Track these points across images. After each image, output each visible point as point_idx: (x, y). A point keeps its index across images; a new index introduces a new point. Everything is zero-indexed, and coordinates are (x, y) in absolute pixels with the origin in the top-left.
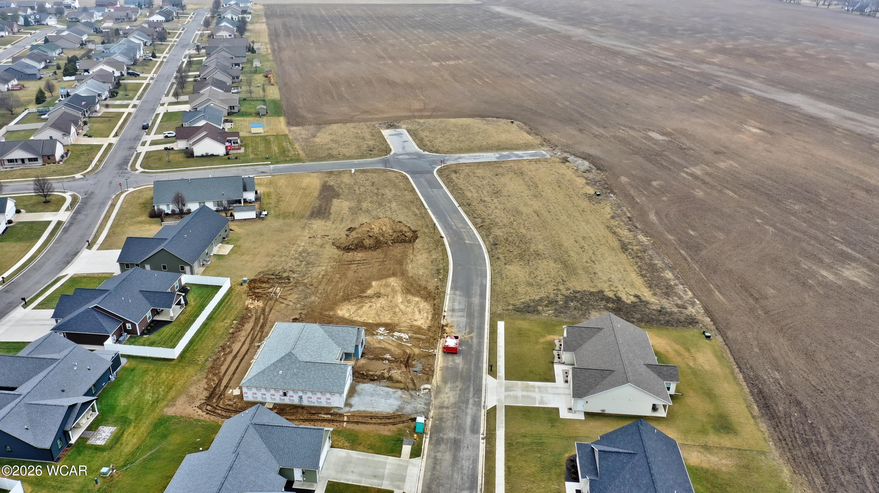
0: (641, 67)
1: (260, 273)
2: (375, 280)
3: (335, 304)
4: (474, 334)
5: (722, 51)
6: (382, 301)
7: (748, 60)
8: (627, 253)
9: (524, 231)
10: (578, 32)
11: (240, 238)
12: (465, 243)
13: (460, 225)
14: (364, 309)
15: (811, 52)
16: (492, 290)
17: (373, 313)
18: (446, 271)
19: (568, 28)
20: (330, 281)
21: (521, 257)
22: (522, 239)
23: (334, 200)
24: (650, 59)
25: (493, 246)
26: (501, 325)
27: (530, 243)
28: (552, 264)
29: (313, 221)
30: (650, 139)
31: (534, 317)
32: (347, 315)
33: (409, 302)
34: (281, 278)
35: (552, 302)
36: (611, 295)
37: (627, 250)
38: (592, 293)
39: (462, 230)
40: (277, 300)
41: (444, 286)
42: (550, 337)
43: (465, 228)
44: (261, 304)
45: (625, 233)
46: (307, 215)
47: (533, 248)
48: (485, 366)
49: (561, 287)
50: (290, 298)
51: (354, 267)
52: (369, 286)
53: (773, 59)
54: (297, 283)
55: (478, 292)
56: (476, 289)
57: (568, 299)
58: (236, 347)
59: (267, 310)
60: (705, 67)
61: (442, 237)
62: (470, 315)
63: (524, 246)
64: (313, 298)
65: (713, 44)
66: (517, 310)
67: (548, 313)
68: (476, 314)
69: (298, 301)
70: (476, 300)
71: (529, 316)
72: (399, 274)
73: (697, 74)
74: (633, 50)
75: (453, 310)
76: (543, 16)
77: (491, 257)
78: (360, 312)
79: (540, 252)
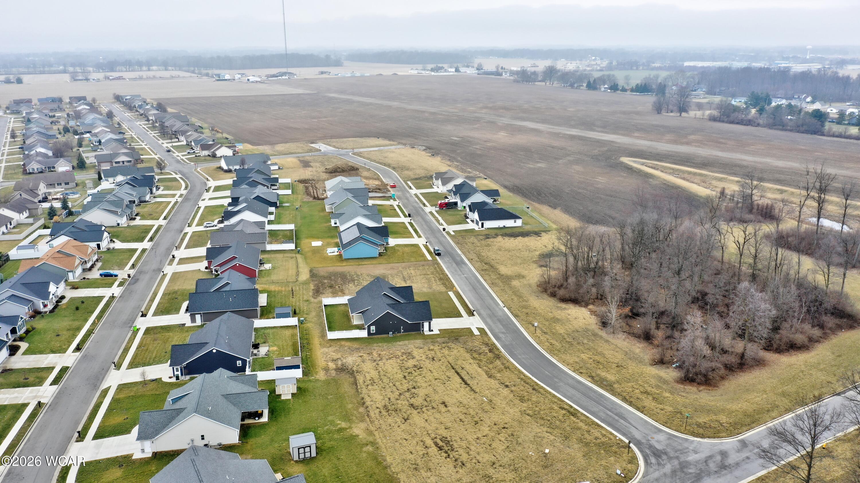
0: (440, 116)
5: (486, 108)
7: (501, 111)
10: (395, 104)
15: (538, 106)
19: (387, 102)
24: (444, 113)
30: (452, 139)
53: (516, 110)
60: (476, 115)
65: (481, 105)
73: (473, 117)
74: (433, 110)
76: (368, 97)
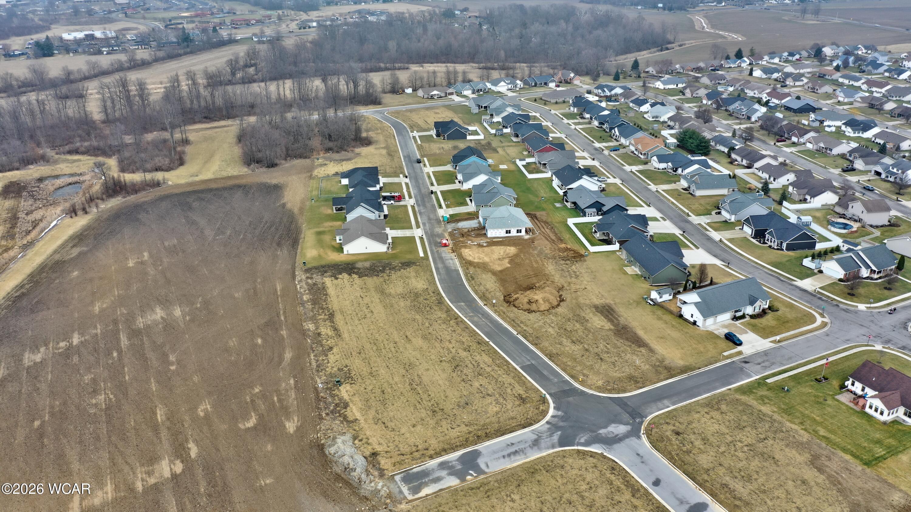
2: (511, 268)
3: (521, 252)
4: (435, 250)
6: (495, 257)
8: (331, 311)
9: (418, 317)
11: (634, 280)
12: (464, 302)
13: (476, 319)
14: (502, 251)
16: (431, 271)
17: (496, 251)
18: (468, 280)
20: (537, 262)
21: (417, 295)
22: (418, 310)
23: (612, 327)
25: (440, 302)
26: (422, 254)
27: (411, 306)
28: (392, 291)
29: (601, 301)
31: (403, 261)
32: (509, 247)
33: (480, 258)
34: (568, 260)
35: (393, 268)
36: (354, 276)
37: (331, 314)
38: (366, 275)
39: (471, 314)
40: (555, 249)
41: (464, 270)
42: (394, 252)
43: (470, 316)
44: (561, 246)
45: (326, 330)
46: (614, 306)
47: (408, 303)
48: (426, 240)
49: (387, 278)
50: (549, 251)
51: (531, 273)
52: (510, 263)
55: (440, 270)
56: (442, 271)
57: (383, 271)
59: (553, 244)
61: (485, 305)
62: (441, 258)
63: (416, 303)
64: (536, 252)
66: (414, 263)
67: (395, 263)
68: (437, 259)
70: (440, 266)
71: (406, 261)
72: (498, 273)
75: (452, 259)
77: (439, 294)
78: (503, 249)
79: (402, 300)
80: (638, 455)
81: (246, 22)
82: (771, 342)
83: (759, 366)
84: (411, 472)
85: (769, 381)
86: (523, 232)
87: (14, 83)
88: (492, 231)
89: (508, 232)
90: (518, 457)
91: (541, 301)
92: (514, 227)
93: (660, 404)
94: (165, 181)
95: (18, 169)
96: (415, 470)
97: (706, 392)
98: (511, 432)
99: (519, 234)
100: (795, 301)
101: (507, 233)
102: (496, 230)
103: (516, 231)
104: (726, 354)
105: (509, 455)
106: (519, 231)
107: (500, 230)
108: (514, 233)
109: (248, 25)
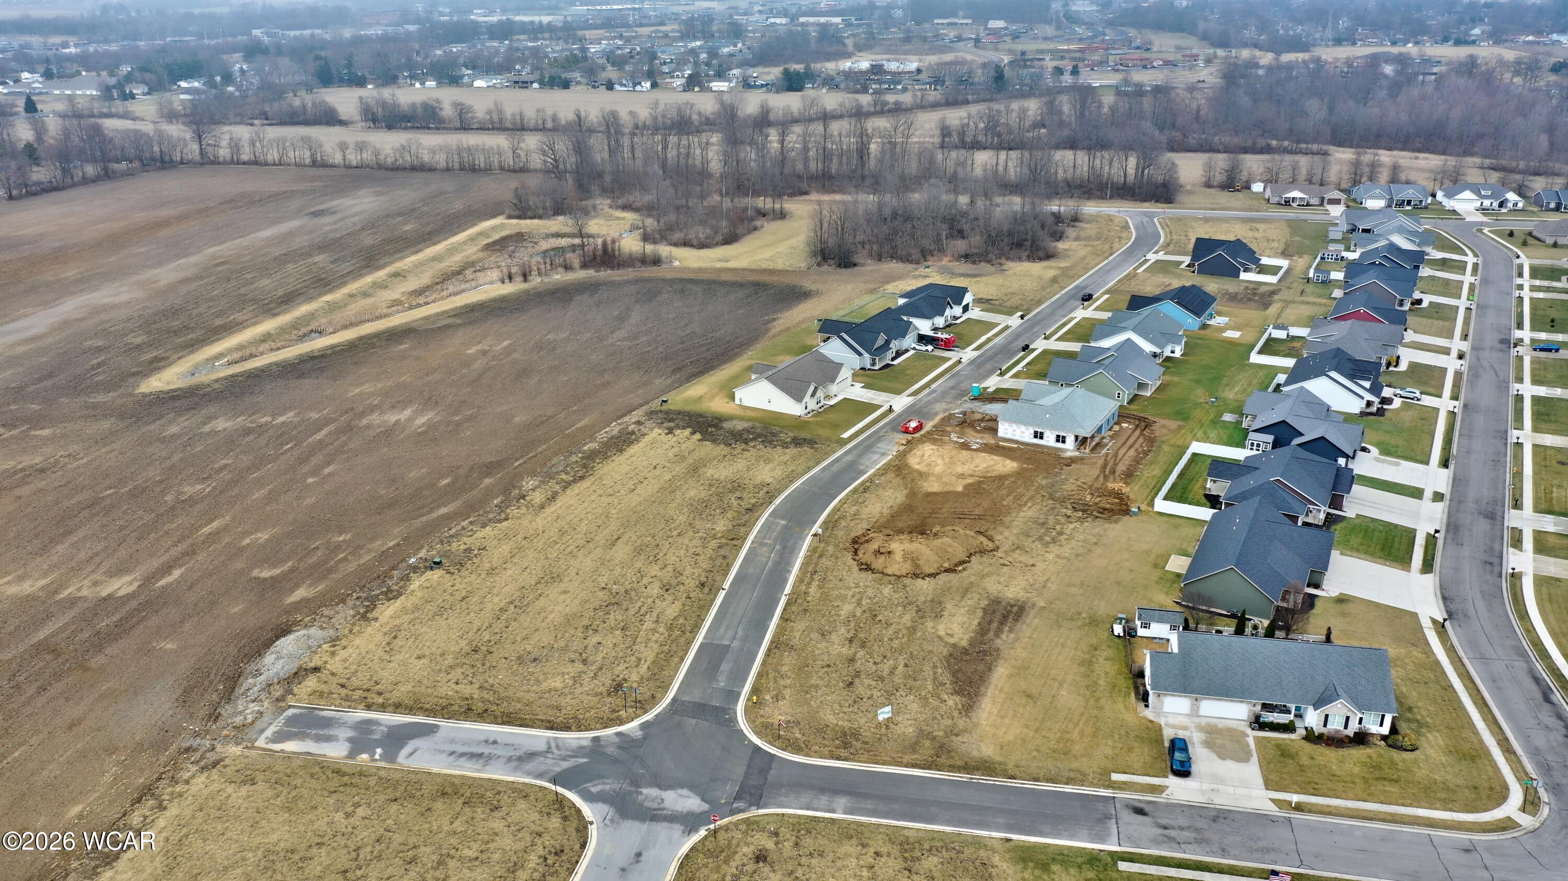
1: (1116, 522)
2: (958, 493)
3: (1019, 474)
4: (878, 436)
6: (959, 470)
8: (589, 474)
9: (682, 517)
11: (1157, 583)
12: (790, 520)
13: (763, 550)
14: (985, 465)
16: (819, 463)
17: (977, 461)
18: (854, 491)
20: (1018, 498)
21: (736, 490)
22: (701, 509)
23: (964, 643)
25: (754, 508)
26: (846, 435)
29: (1022, 596)
31: (804, 436)
32: (1008, 462)
33: (929, 465)
34: (1084, 511)
36: (696, 436)
37: (582, 477)
38: (714, 440)
39: (769, 542)
40: (1090, 487)
41: (871, 477)
42: (809, 420)
43: (761, 544)
44: (1110, 485)
45: (538, 495)
46: (1032, 612)
47: (703, 495)
48: (891, 416)
49: (736, 453)
50: (1074, 487)
51: (978, 511)
52: (966, 487)
54: (1062, 501)
56: (837, 467)
57: (747, 442)
58: (1132, 453)
59: (1101, 479)
61: (814, 535)
62: (869, 448)
63: (713, 499)
64: (1044, 482)
66: (813, 444)
67: (787, 435)
68: (862, 447)
69: (1064, 482)
70: (849, 458)
71: (809, 437)
72: (920, 496)
75: (883, 455)
77: (774, 497)
78: (992, 463)
79: (702, 488)
80: (639, 855)
81: (1144, 63)
82: (1273, 801)
83: (1160, 831)
84: (317, 712)
85: (1123, 866)
86: (1070, 444)
87: (695, 117)
88: (1006, 425)
89: (1039, 435)
90: (469, 764)
91: (898, 556)
92: (1052, 428)
93: (824, 799)
94: (670, 259)
95: (540, 218)
96: (325, 713)
97: (948, 823)
98: (521, 726)
99: (1060, 445)
100: (1508, 750)
101: (1036, 437)
102: (1014, 427)
103: (1053, 438)
104: (1115, 777)
105: (463, 755)
106: (1060, 439)
107: (1023, 428)
108: (1049, 440)
109: (1145, 67)
